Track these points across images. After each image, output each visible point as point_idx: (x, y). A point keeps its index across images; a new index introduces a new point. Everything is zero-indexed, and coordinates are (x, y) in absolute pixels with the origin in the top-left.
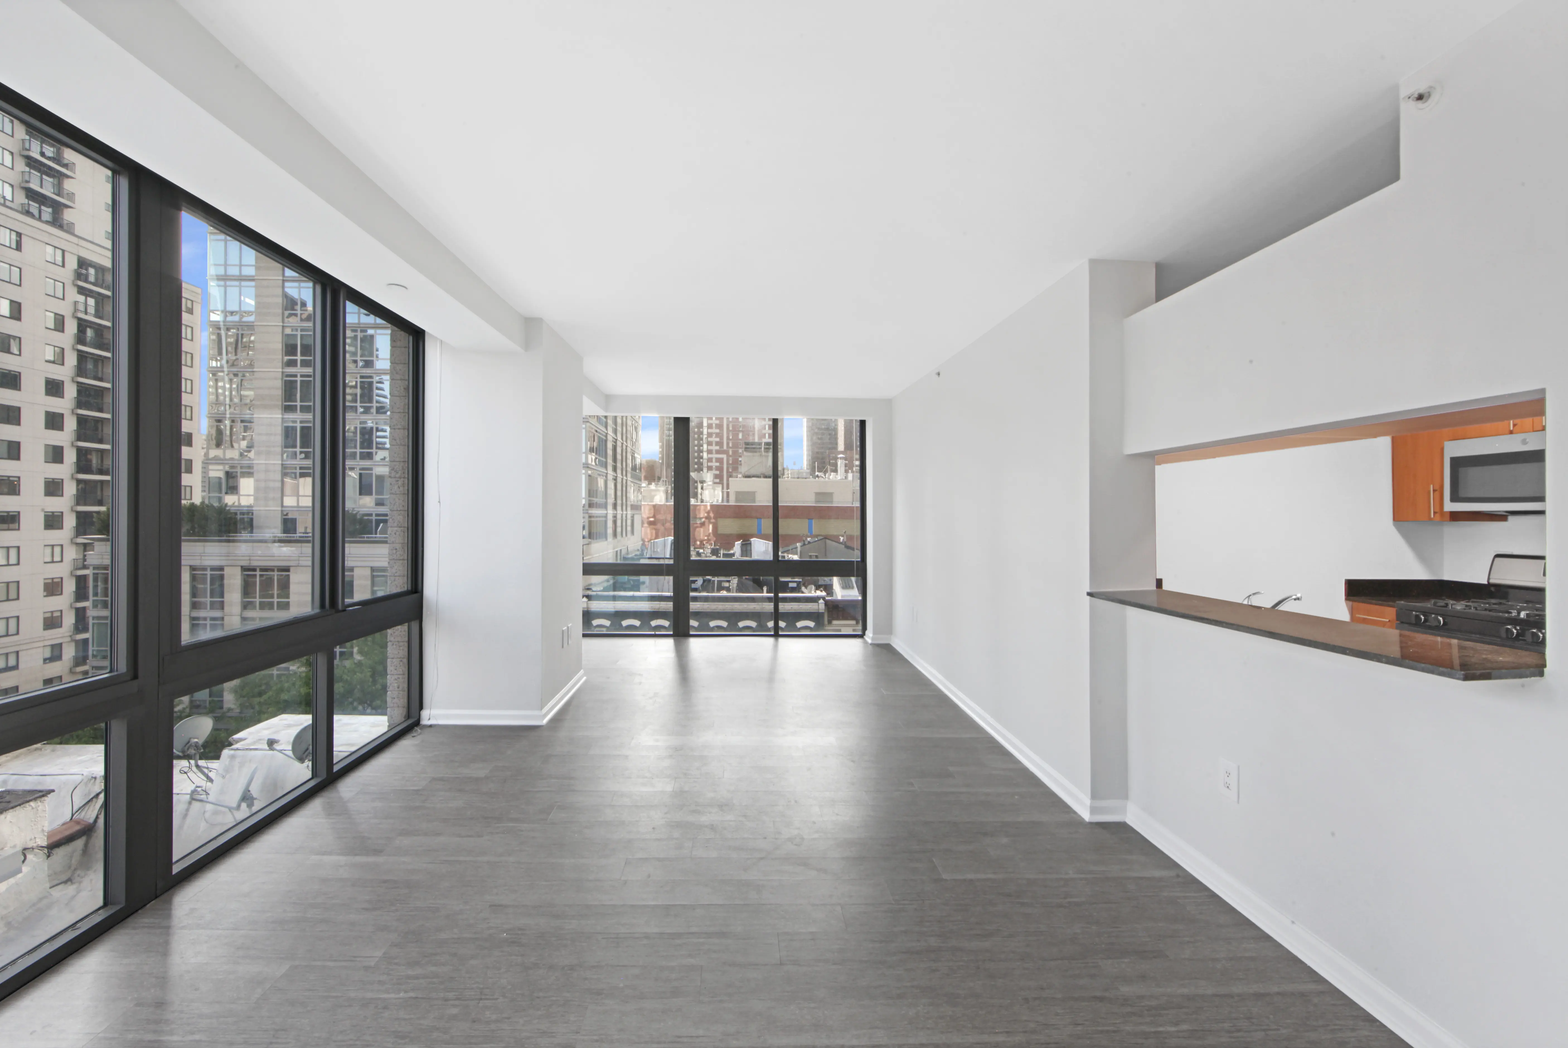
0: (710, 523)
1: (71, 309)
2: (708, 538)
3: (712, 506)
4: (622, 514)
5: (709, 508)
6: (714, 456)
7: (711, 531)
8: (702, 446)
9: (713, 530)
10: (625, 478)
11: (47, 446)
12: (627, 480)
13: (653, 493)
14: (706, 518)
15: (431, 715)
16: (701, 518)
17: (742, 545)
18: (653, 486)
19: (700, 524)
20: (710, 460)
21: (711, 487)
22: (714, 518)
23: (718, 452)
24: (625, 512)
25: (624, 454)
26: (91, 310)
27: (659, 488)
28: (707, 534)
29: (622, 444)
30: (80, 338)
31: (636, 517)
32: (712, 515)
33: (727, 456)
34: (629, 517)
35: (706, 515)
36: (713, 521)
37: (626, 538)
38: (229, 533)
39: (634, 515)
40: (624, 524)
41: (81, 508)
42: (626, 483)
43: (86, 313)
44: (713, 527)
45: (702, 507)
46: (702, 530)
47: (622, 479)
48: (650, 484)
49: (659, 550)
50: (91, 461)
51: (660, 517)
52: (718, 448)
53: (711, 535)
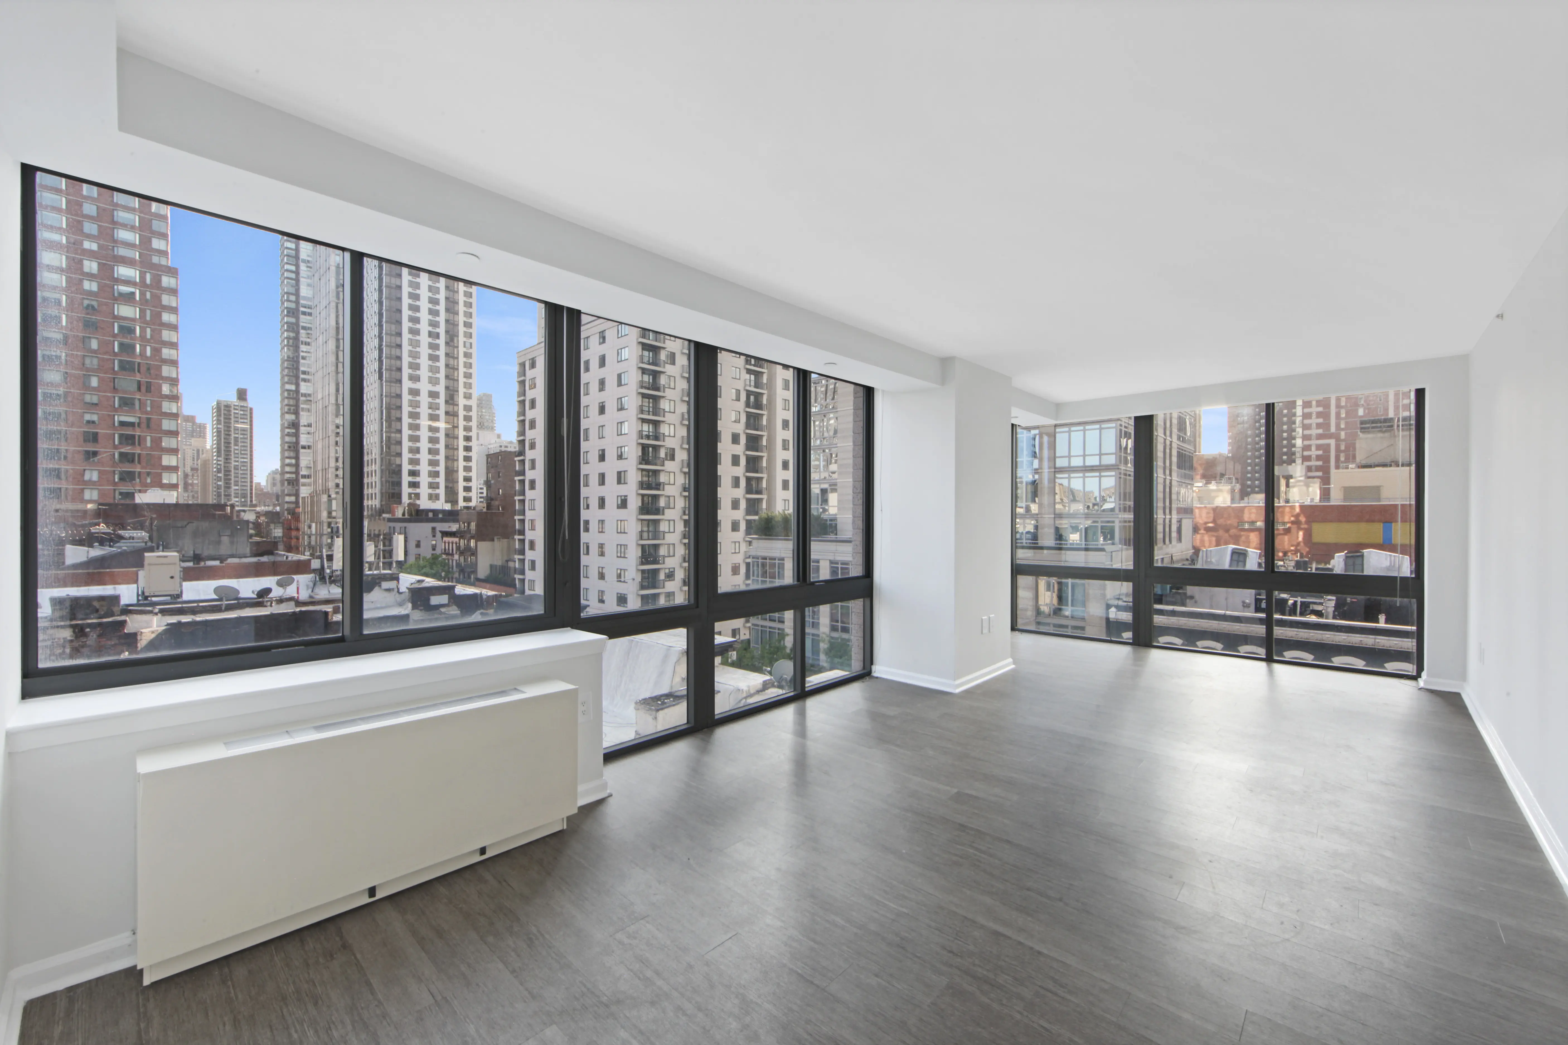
0: (1299, 529)
1: (743, 385)
2: (1296, 548)
3: (1302, 507)
4: (1165, 519)
5: (1298, 510)
6: (1314, 442)
7: (1300, 539)
8: (1294, 431)
9: (1304, 539)
10: (1168, 477)
11: (732, 477)
12: (1171, 480)
13: (1213, 494)
14: (1293, 523)
15: (879, 670)
16: (1284, 523)
17: (1347, 557)
18: (1213, 486)
19: (1284, 529)
20: (1307, 448)
21: (1302, 484)
22: (1306, 523)
23: (1320, 437)
24: (1168, 517)
25: (1168, 451)
26: (753, 383)
27: (1221, 488)
28: (1295, 543)
29: (1165, 440)
30: (748, 405)
31: (1184, 522)
32: (1302, 519)
33: (1336, 441)
34: (1174, 521)
35: (1292, 519)
36: (1304, 526)
37: (1170, 545)
38: (826, 534)
39: (1181, 519)
40: (1167, 530)
41: (749, 518)
42: (1171, 483)
43: (750, 386)
44: (1304, 534)
45: (1287, 509)
46: (1286, 538)
47: (1165, 479)
48: (1208, 483)
49: (1213, 560)
50: (752, 485)
51: (1220, 521)
52: (1320, 431)
53: (1302, 544)
